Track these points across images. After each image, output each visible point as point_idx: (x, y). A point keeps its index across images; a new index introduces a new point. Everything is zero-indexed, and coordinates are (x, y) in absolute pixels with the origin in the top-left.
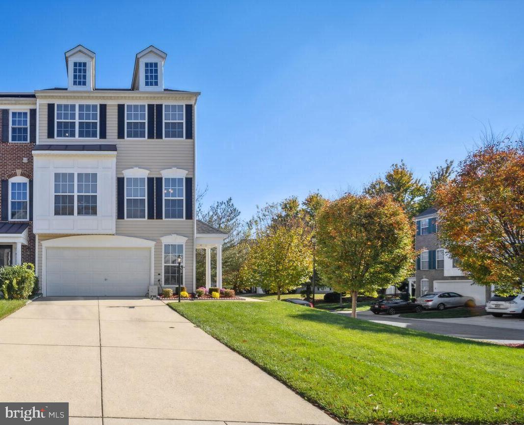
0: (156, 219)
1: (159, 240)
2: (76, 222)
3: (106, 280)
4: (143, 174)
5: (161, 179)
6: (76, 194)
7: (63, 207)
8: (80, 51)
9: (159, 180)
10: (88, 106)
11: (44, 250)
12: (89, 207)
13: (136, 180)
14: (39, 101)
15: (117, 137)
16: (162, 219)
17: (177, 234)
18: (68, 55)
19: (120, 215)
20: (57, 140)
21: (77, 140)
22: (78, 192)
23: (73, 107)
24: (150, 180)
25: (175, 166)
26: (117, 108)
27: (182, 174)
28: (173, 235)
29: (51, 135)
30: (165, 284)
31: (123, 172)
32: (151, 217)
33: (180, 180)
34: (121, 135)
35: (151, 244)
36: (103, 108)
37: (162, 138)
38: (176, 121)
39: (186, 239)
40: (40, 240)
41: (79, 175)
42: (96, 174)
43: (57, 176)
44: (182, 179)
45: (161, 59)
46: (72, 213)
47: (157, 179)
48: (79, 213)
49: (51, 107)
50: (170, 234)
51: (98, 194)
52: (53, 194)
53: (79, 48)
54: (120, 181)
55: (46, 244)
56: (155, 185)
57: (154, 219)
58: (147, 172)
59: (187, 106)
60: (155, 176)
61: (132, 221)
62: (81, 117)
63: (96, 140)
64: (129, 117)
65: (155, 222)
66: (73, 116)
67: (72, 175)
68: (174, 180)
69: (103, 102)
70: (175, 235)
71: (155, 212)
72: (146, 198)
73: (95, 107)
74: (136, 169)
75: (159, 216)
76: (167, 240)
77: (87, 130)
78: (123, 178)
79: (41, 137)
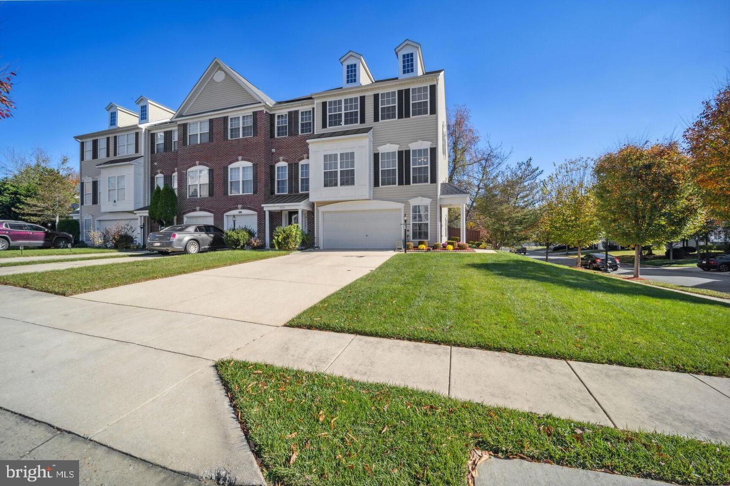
0: (405, 185)
1: (408, 202)
2: (340, 192)
3: (367, 236)
4: (394, 148)
5: (409, 151)
6: (339, 170)
7: (330, 180)
8: (351, 56)
9: (408, 152)
10: (351, 100)
11: (320, 214)
12: (348, 178)
13: (388, 154)
14: (316, 101)
15: (373, 121)
16: (410, 184)
17: (423, 196)
18: (342, 60)
19: (376, 184)
20: (330, 129)
21: (343, 127)
22: (341, 168)
23: (340, 101)
24: (400, 153)
25: (420, 139)
26: (373, 97)
27: (427, 145)
28: (419, 197)
29: (324, 126)
30: (413, 239)
31: (378, 148)
32: (401, 183)
33: (426, 150)
34: (376, 119)
35: (401, 206)
36: (363, 99)
37: (409, 117)
38: (421, 101)
39: (430, 200)
40: (317, 206)
41: (341, 154)
42: (354, 153)
43: (325, 156)
44: (427, 149)
45: (416, 49)
46: (336, 185)
47: (406, 151)
48: (342, 184)
49: (324, 104)
50: (417, 197)
51: (356, 168)
52: (323, 171)
53: (351, 53)
54: (376, 156)
55: (322, 209)
56: (404, 156)
57: (403, 185)
58: (398, 146)
59: (431, 86)
60: (404, 149)
61: (386, 188)
62: (346, 109)
63: (357, 126)
64: (383, 103)
65: (404, 187)
66: (340, 109)
67: (336, 155)
68: (420, 151)
69: (362, 94)
70: (421, 197)
71: (404, 180)
72: (397, 168)
73: (356, 99)
74: (388, 145)
75: (408, 183)
76: (414, 202)
77: (350, 118)
78: (378, 154)
79: (318, 129)
